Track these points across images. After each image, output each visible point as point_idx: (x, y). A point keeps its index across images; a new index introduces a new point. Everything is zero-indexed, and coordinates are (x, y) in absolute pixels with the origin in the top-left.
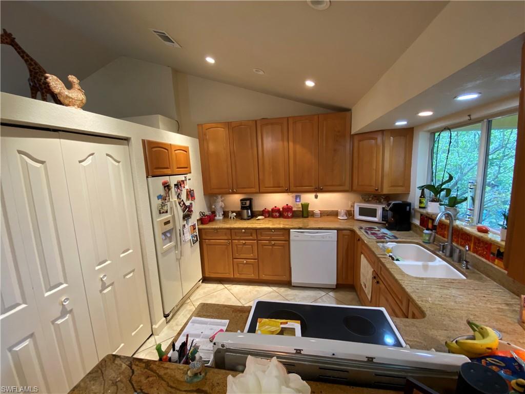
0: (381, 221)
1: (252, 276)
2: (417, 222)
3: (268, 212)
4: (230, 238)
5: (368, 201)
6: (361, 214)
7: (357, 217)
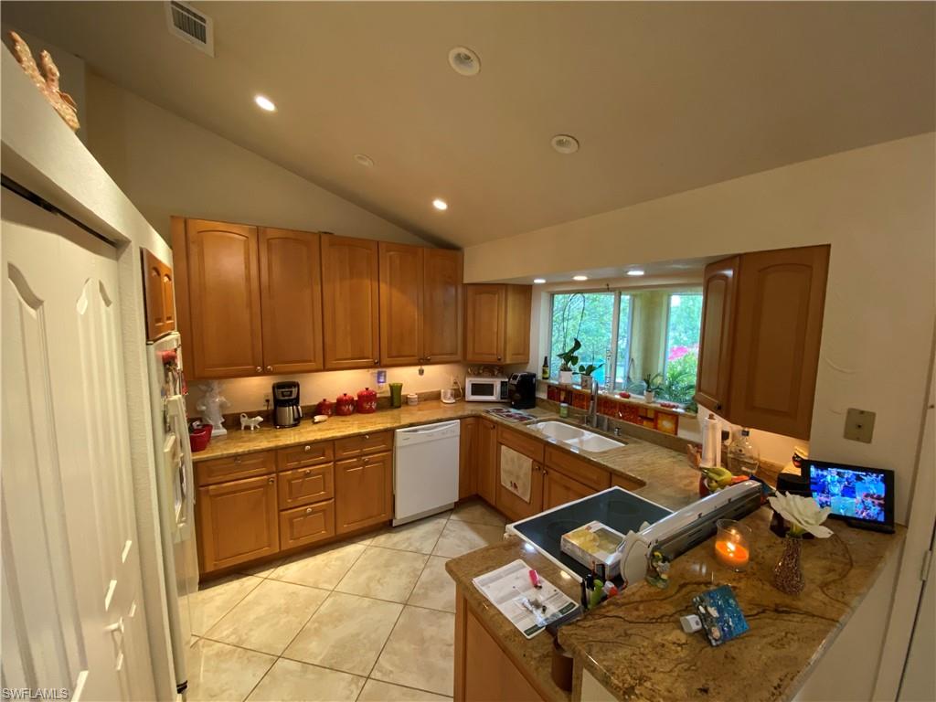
0: (499, 400)
1: (323, 534)
2: (542, 395)
3: (331, 405)
4: (274, 469)
5: (478, 375)
6: (473, 393)
7: (470, 397)
